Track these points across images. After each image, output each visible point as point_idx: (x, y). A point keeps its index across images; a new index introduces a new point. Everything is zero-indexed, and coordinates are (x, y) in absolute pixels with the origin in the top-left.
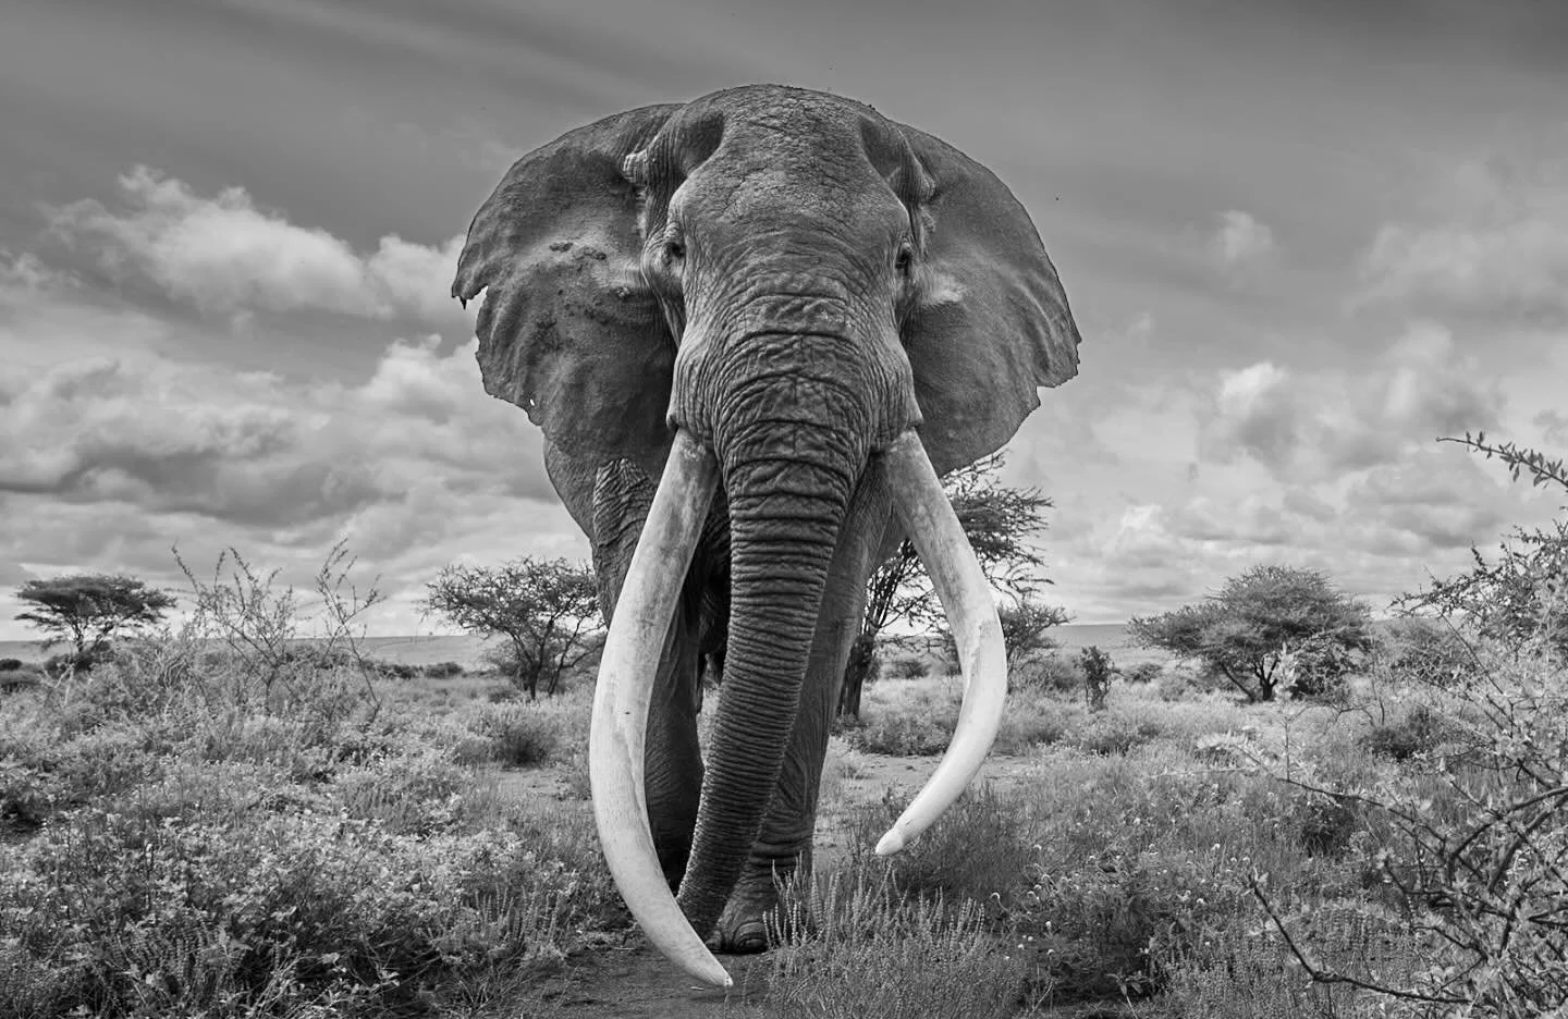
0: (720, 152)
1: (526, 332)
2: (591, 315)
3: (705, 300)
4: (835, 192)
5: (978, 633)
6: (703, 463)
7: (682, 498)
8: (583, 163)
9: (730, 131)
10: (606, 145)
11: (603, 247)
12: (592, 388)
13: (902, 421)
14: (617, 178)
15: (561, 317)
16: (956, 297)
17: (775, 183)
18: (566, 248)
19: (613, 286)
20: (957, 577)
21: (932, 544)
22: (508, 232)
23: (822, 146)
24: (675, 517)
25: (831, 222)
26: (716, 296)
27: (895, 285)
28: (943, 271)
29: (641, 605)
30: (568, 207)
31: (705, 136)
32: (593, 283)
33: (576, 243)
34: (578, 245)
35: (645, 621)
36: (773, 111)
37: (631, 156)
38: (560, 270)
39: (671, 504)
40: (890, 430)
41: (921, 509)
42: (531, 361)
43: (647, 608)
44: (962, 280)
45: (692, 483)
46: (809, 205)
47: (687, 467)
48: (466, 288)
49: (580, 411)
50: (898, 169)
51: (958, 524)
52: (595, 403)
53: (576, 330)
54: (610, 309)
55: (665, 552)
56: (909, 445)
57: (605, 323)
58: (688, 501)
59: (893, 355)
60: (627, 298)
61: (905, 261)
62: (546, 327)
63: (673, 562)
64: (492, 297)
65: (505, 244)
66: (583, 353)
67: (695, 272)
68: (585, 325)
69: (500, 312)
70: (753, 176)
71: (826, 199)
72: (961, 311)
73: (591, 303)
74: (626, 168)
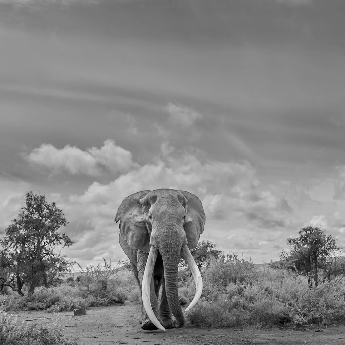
0: (157, 202)
1: (126, 228)
2: (135, 225)
3: (155, 226)
4: (175, 208)
5: (198, 278)
6: (156, 251)
7: (153, 257)
8: (134, 200)
9: (158, 198)
10: (137, 197)
11: (137, 214)
12: (134, 237)
13: (185, 244)
14: (139, 203)
15: (131, 225)
16: (191, 220)
17: (166, 207)
18: (131, 214)
19: (138, 220)
20: (194, 269)
21: (190, 264)
22: (123, 211)
23: (172, 200)
24: (152, 260)
25: (174, 213)
26: (157, 226)
27: (183, 221)
28: (189, 216)
29: (148, 274)
30: (132, 207)
31: (154, 199)
32: (135, 220)
33: (133, 213)
34: (133, 214)
35: (149, 276)
36: (165, 195)
37: (141, 199)
38: (130, 218)
39: (151, 258)
40: (183, 246)
41: (188, 258)
42: (127, 233)
43: (149, 275)
44: (192, 217)
45: (154, 254)
46: (171, 211)
47: (153, 252)
48: (117, 220)
49: (132, 241)
50: (183, 201)
51: (194, 260)
52: (135, 239)
53: (132, 227)
54: (137, 224)
55: (151, 265)
56: (186, 248)
57: (136, 227)
58: (154, 257)
59: (183, 233)
60: (140, 222)
61: (185, 217)
62: (129, 227)
63: (152, 267)
64: (121, 222)
65: (122, 213)
66: (133, 231)
67: (153, 221)
68: (134, 227)
69: (122, 225)
70: (162, 206)
71: (173, 209)
72: (192, 223)
73: (135, 223)
74: (140, 201)
